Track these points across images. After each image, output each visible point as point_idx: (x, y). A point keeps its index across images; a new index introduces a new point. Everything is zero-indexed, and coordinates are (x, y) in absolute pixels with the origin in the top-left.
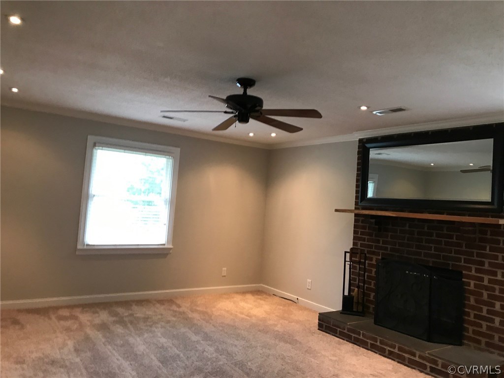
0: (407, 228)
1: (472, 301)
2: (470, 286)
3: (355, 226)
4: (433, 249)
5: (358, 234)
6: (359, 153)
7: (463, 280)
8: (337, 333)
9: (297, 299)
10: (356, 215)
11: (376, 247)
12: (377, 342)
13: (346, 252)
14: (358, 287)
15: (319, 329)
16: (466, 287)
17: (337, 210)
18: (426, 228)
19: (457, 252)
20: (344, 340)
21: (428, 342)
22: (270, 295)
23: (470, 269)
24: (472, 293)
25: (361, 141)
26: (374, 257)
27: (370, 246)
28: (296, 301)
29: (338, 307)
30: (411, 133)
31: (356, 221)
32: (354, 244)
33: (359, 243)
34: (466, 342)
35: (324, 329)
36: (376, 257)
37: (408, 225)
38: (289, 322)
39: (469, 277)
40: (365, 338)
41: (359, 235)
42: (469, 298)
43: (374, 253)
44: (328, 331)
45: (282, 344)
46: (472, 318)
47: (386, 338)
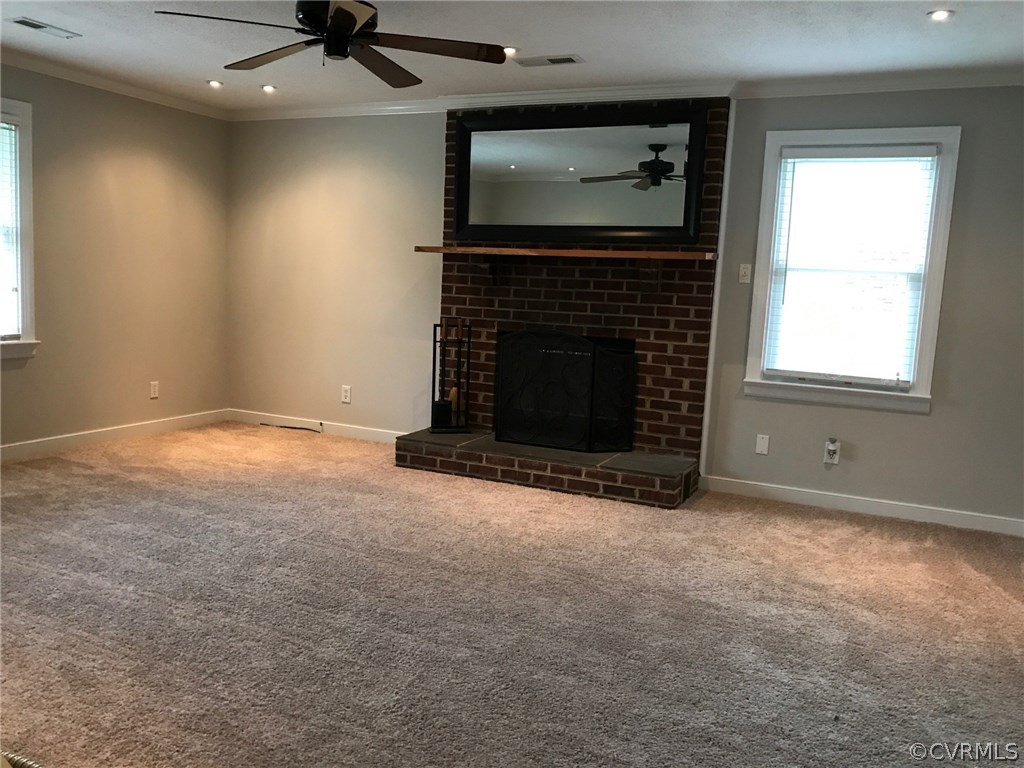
0: (544, 276)
1: (649, 383)
2: (645, 361)
3: (445, 279)
4: (589, 307)
5: (451, 292)
6: (448, 138)
7: (636, 352)
8: (435, 466)
9: (321, 424)
10: (446, 257)
11: (488, 314)
12: (514, 466)
13: (435, 326)
14: (458, 385)
15: (397, 465)
16: (641, 363)
17: (418, 249)
18: (577, 274)
19: (627, 310)
20: (450, 474)
21: (590, 452)
22: (255, 426)
23: (646, 335)
24: (648, 370)
25: (451, 114)
26: (484, 331)
27: (476, 313)
28: (319, 428)
29: (426, 423)
30: (551, 106)
31: (446, 268)
32: (444, 311)
33: (454, 308)
34: (637, 444)
35: (408, 464)
36: (486, 330)
37: (545, 270)
38: (337, 463)
39: (645, 347)
40: (491, 463)
41: (453, 295)
42: (645, 378)
43: (483, 324)
44: (417, 466)
45: (358, 496)
46: (648, 408)
47: (528, 457)
